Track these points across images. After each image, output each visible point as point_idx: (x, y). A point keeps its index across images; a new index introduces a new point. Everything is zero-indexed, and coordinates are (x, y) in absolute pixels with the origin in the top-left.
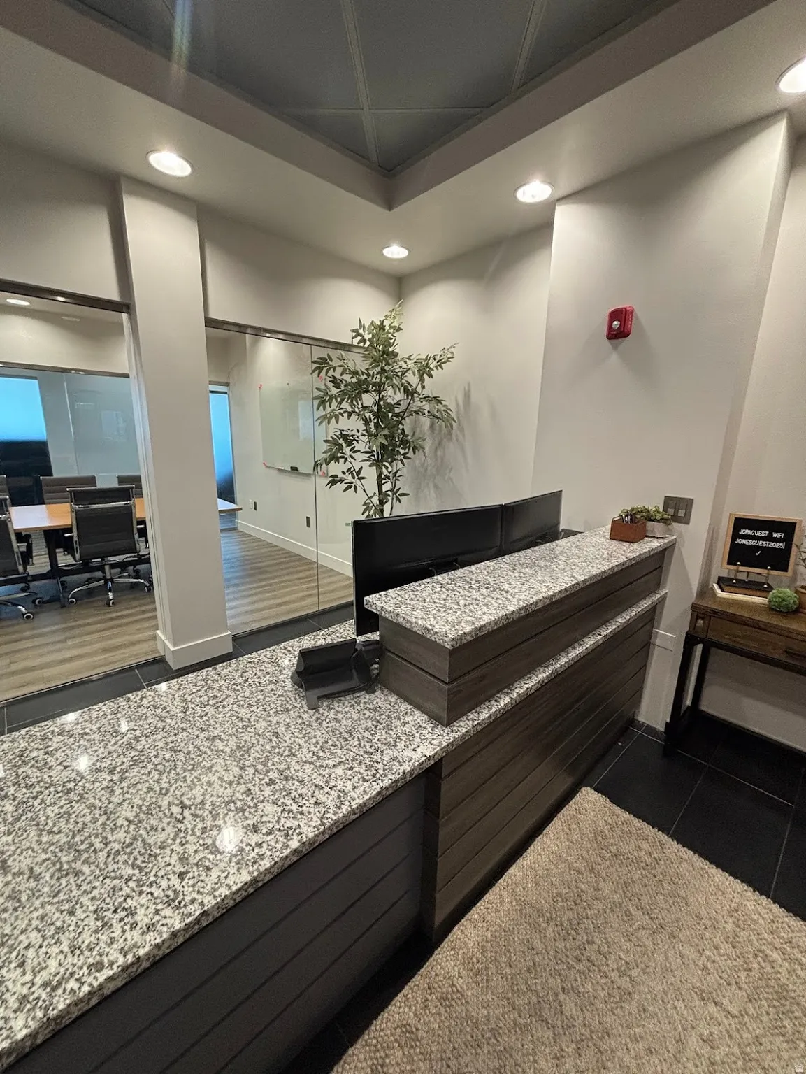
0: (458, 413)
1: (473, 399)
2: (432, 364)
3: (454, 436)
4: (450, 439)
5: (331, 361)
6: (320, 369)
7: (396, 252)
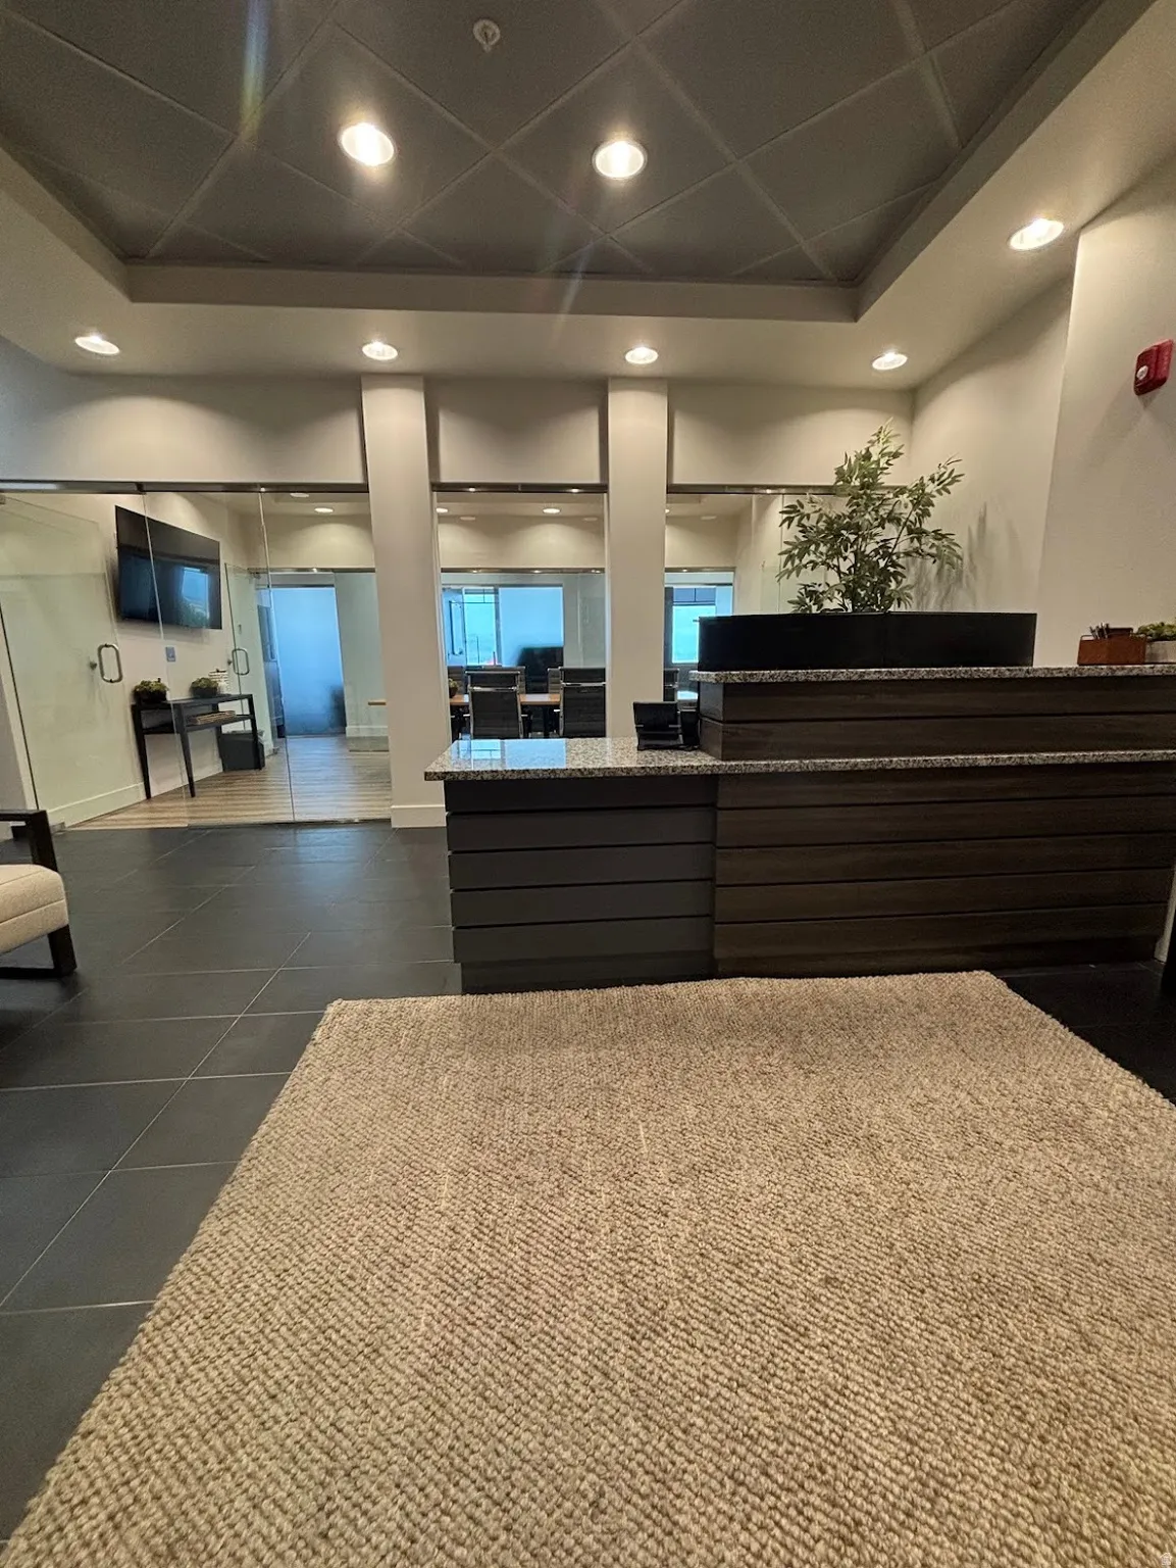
0: (970, 548)
1: (990, 524)
2: (931, 488)
3: (964, 580)
4: (961, 587)
5: (802, 507)
6: (790, 520)
7: (890, 361)
